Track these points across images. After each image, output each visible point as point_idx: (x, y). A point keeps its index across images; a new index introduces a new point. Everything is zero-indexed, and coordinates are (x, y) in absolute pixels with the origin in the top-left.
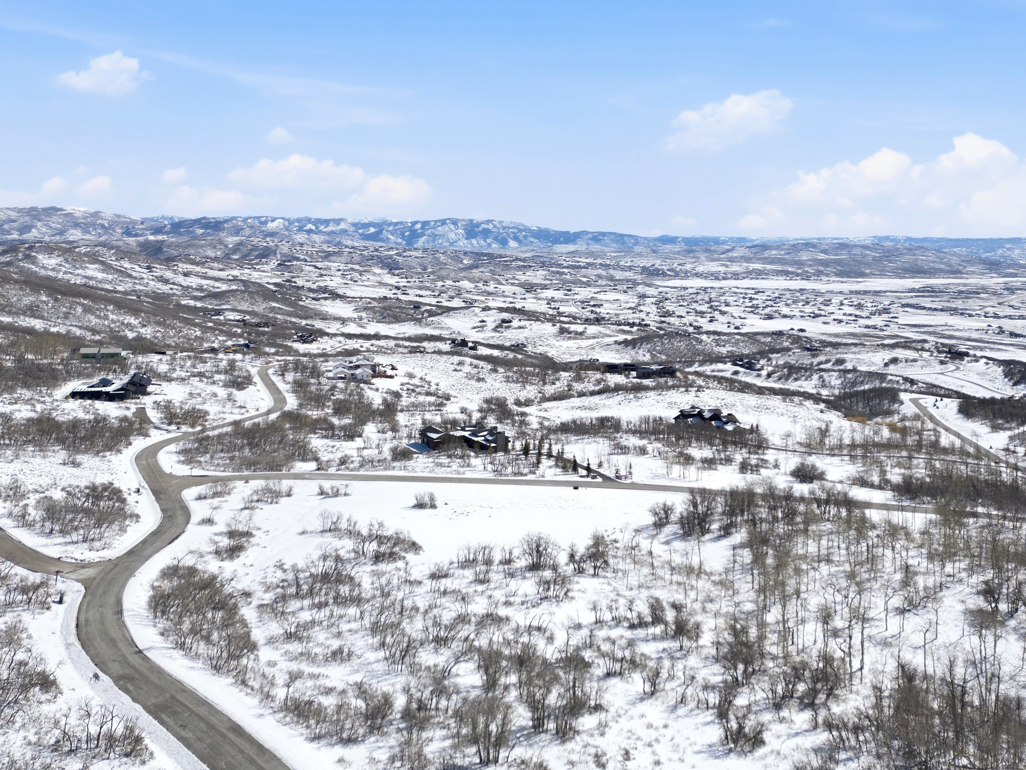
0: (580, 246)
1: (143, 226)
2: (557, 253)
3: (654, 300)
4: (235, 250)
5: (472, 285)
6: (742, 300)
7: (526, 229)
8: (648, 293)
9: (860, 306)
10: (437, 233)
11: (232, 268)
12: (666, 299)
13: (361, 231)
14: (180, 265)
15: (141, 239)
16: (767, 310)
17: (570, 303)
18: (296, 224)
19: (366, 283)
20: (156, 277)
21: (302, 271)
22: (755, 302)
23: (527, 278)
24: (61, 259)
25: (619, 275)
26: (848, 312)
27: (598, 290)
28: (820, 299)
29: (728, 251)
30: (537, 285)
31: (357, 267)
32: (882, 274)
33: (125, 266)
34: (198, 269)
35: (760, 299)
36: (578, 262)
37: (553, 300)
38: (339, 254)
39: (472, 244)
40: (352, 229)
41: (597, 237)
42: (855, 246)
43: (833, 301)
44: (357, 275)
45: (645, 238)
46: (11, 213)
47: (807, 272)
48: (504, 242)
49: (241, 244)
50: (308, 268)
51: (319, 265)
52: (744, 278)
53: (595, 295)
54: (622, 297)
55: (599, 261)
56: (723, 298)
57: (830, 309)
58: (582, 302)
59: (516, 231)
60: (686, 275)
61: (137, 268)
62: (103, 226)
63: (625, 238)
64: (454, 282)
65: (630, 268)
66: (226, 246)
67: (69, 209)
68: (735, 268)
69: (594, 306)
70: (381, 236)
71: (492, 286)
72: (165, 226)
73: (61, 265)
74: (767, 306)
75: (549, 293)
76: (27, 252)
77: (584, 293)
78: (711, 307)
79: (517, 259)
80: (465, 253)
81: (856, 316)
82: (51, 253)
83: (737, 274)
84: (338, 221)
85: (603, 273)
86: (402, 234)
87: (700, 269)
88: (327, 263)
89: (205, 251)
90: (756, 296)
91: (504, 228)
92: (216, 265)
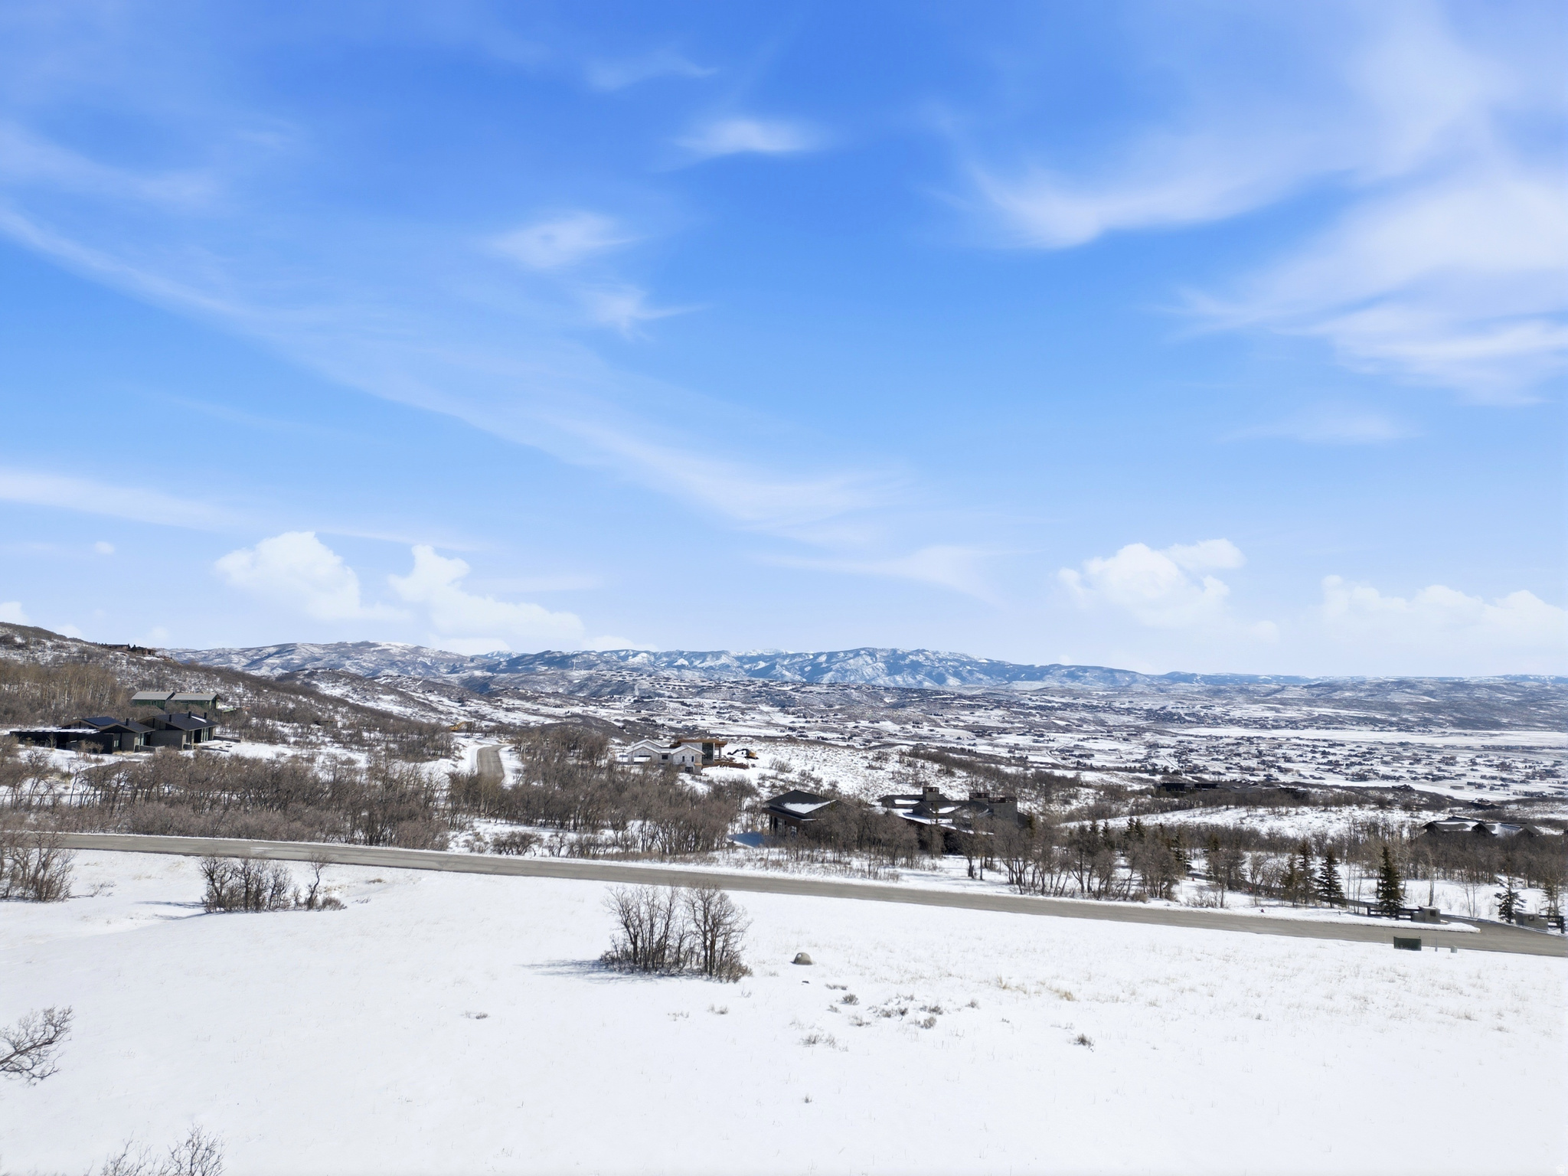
0: (1051, 682)
1: (472, 665)
2: (1017, 691)
3: (1172, 751)
4: (581, 687)
5: (898, 727)
6: (1310, 755)
7: (972, 662)
8: (1161, 742)
9: (1503, 767)
10: (848, 667)
11: (573, 705)
12: (1191, 751)
13: (747, 666)
14: (505, 700)
15: (465, 675)
16: (1355, 769)
17: (1044, 752)
18: (665, 659)
19: (749, 723)
20: (470, 712)
21: (665, 709)
22: (1331, 758)
23: (976, 719)
24: (348, 688)
25: (1111, 719)
26: (1488, 775)
27: (1082, 736)
28: (1437, 757)
29: (1276, 691)
30: (990, 728)
31: (737, 704)
32: (1529, 724)
33: (430, 698)
34: (528, 705)
35: (1338, 754)
36: (1050, 702)
37: (1016, 747)
38: (717, 688)
39: (895, 681)
40: (736, 664)
41: (1074, 673)
42: (1478, 686)
43: (1458, 759)
44: (739, 713)
45: (1147, 676)
46: (316, 650)
47: (1406, 720)
48: (941, 679)
49: (590, 678)
50: (672, 705)
51: (688, 701)
52: (1305, 727)
53: (1081, 743)
54: (1123, 747)
55: (1081, 701)
56: (1279, 752)
57: (1457, 769)
58: (1062, 751)
59: (956, 664)
60: (1216, 721)
61: (446, 701)
62: (425, 665)
63: (1117, 675)
64: (872, 722)
65: (1129, 711)
66: (570, 682)
67: (384, 645)
68: (1290, 713)
69: (1081, 756)
70: (774, 672)
71: (926, 729)
72: (500, 663)
73: (347, 696)
74: (1353, 764)
75: (1011, 739)
76: (306, 680)
77: (1064, 740)
78: (1263, 763)
79: (960, 696)
80: (887, 689)
81: (1503, 779)
82: (336, 681)
83: (1295, 722)
84: (717, 655)
85: (1089, 716)
86: (802, 669)
87: (1236, 714)
88: (698, 699)
89: (543, 688)
90: (1332, 750)
91: (940, 660)
92: (552, 700)
